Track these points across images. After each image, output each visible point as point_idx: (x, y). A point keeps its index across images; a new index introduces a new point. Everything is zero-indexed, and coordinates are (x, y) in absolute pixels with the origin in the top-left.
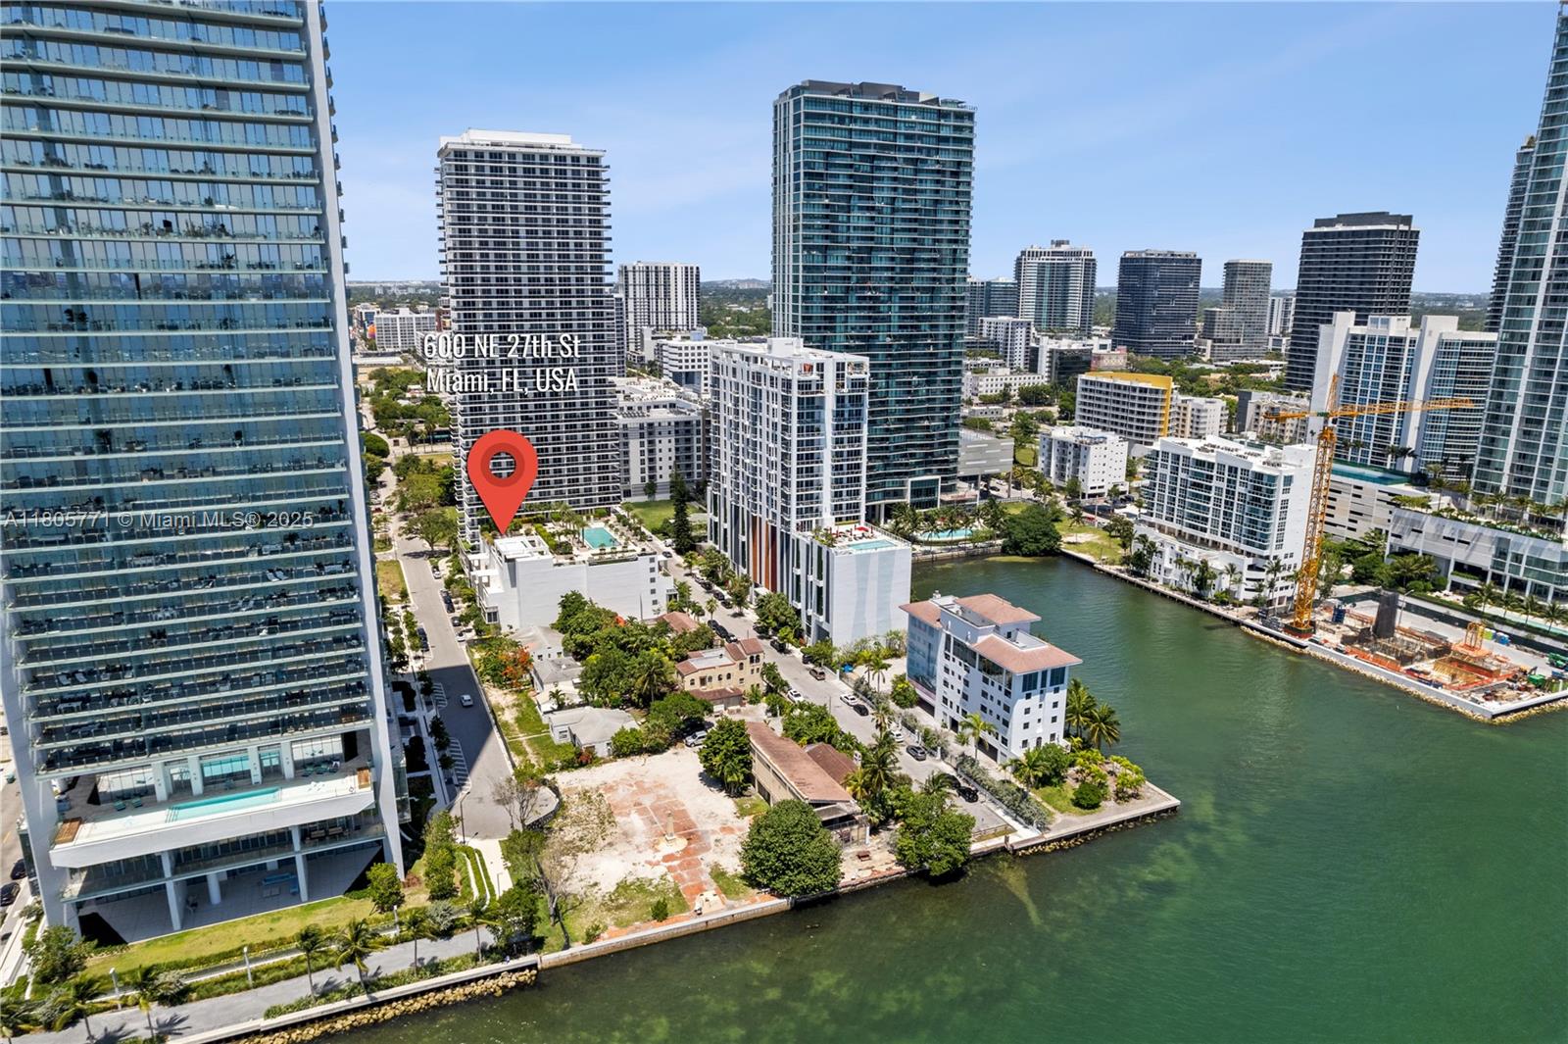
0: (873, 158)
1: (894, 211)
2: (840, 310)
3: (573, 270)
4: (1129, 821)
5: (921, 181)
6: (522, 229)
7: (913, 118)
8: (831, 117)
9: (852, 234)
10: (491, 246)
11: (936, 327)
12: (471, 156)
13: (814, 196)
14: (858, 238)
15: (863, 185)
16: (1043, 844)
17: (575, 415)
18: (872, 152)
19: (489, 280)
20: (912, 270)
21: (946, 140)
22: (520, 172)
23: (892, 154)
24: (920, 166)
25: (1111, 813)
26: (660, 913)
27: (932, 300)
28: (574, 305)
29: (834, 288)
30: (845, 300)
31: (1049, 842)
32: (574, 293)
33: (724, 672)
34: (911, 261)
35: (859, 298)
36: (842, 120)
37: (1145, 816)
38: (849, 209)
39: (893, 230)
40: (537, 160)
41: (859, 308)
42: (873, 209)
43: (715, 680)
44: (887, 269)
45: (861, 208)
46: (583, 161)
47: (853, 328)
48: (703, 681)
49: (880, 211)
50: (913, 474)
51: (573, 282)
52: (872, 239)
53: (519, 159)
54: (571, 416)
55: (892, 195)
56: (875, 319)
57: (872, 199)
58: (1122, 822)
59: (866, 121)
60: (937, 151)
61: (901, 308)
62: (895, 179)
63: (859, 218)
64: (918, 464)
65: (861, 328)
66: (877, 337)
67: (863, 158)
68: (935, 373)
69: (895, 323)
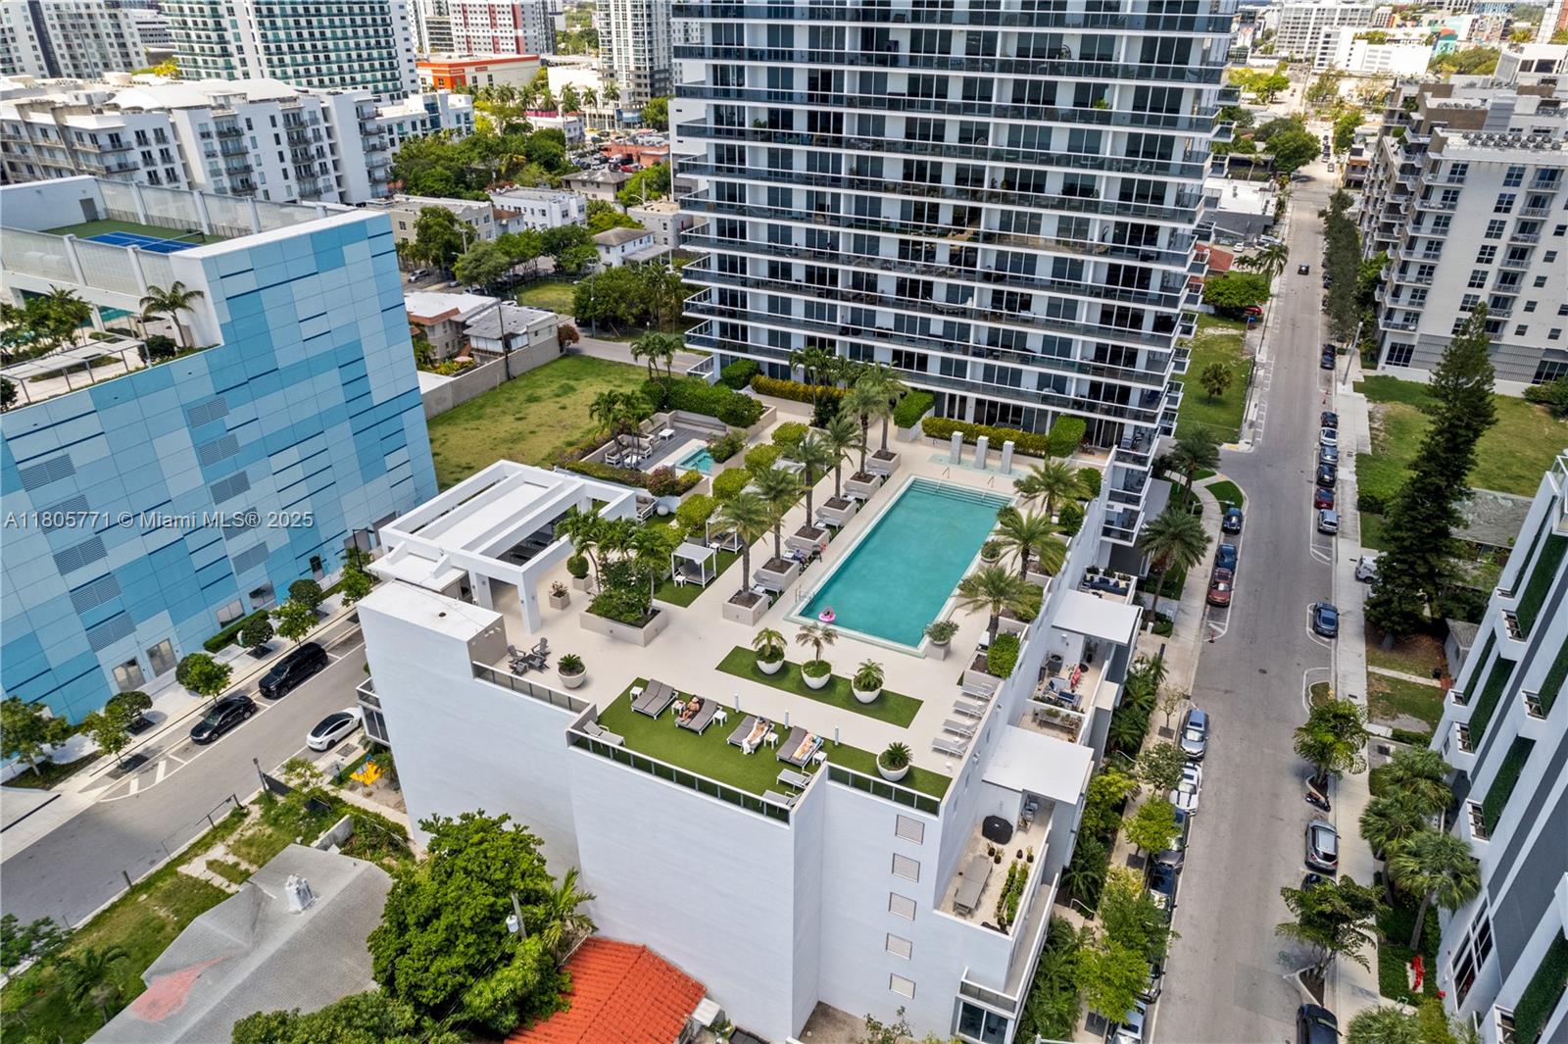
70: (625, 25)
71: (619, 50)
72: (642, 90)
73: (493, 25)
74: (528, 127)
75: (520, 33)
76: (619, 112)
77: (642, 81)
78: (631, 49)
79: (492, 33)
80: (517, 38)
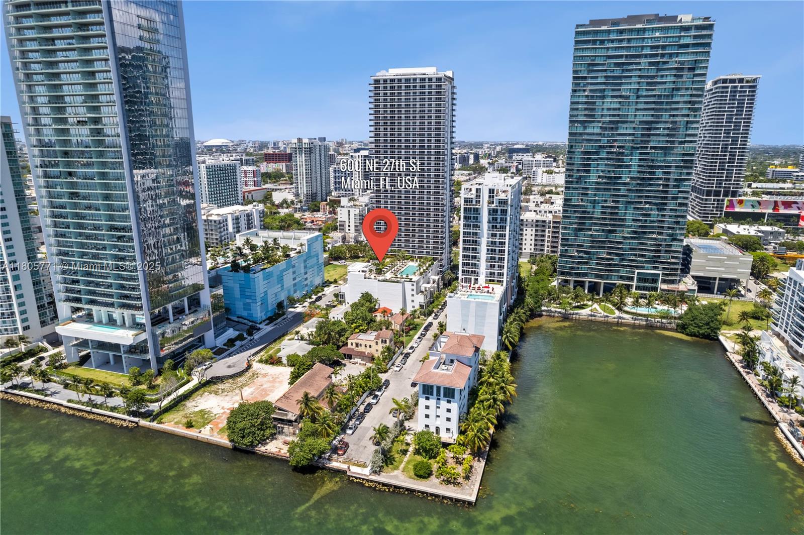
0: (623, 64)
1: (638, 97)
2: (594, 160)
3: (426, 136)
4: (432, 495)
5: (662, 76)
6: (403, 116)
7: (657, 34)
8: (594, 42)
9: (605, 112)
10: (389, 124)
11: (669, 173)
12: (382, 82)
13: (580, 90)
14: (610, 115)
15: (615, 82)
16: (368, 481)
17: (423, 209)
18: (623, 60)
19: (387, 140)
20: (649, 136)
21: (687, 46)
22: (403, 88)
23: (638, 60)
24: (661, 66)
25: (433, 486)
26: (189, 425)
27: (665, 155)
28: (426, 153)
29: (589, 146)
30: (597, 153)
31: (372, 481)
32: (426, 147)
33: (368, 344)
34: (649, 129)
35: (608, 153)
36: (602, 42)
37: (444, 497)
38: (604, 97)
39: (637, 109)
40: (412, 81)
41: (607, 159)
42: (621, 96)
43: (363, 346)
44: (630, 135)
45: (613, 97)
46: (434, 80)
47: (602, 171)
48: (357, 345)
49: (627, 97)
50: (643, 268)
51: (426, 142)
52: (619, 115)
53: (403, 81)
54: (421, 209)
55: (637, 86)
56: (620, 166)
57: (619, 90)
58: (427, 493)
59: (621, 41)
60: (677, 55)
61: (640, 160)
62: (639, 76)
63: (610, 103)
64: (646, 262)
65: (609, 171)
66: (620, 177)
67: (617, 64)
68: (665, 204)
69: (636, 169)
70: (303, 180)
71: (301, 188)
72: (309, 200)
73: (246, 177)
74: (279, 213)
75: (255, 179)
76: (302, 207)
77: (309, 197)
78: (305, 187)
79: (245, 179)
80: (254, 181)
